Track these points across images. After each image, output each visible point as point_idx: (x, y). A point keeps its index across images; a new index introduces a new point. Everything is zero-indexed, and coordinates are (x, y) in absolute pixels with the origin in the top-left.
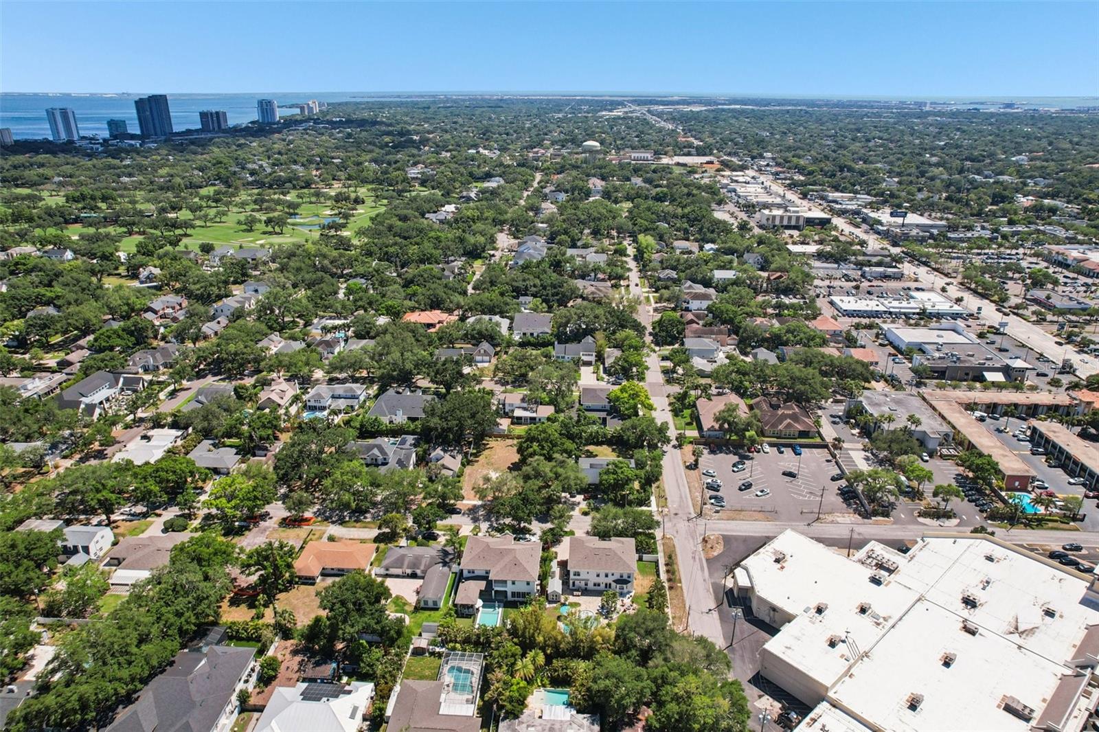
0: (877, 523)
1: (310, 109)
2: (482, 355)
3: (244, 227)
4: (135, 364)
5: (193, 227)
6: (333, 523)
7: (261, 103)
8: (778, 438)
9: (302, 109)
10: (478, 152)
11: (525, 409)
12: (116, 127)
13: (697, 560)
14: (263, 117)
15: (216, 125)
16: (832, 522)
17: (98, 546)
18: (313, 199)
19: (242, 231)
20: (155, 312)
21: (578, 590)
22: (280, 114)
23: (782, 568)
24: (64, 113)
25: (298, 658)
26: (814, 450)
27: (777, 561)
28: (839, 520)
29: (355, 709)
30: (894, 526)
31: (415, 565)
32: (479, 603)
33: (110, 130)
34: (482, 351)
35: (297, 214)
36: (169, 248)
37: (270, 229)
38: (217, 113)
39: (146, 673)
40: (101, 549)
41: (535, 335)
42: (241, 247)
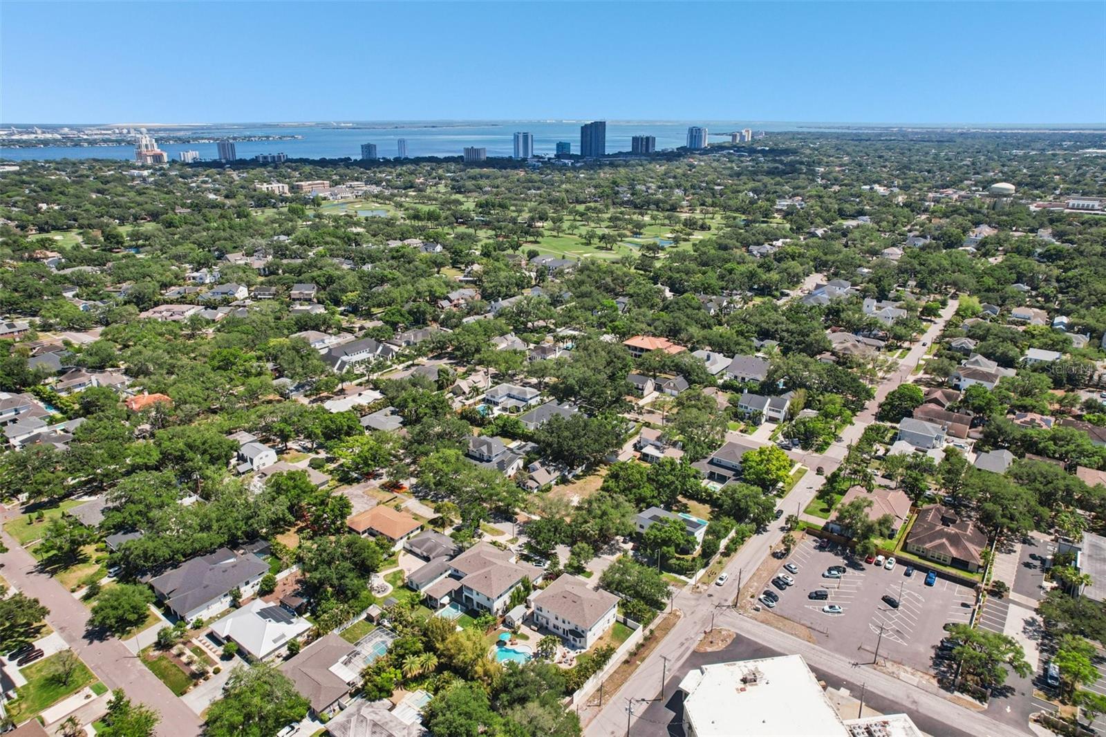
0: (956, 701)
1: (742, 137)
2: (671, 388)
3: (584, 241)
4: (400, 339)
5: (543, 236)
6: (417, 497)
7: (691, 130)
8: (921, 557)
9: (734, 137)
10: (872, 189)
11: (657, 448)
12: (562, 148)
13: (683, 648)
14: (691, 143)
15: (644, 148)
16: (892, 674)
17: (262, 462)
18: (667, 222)
19: (582, 244)
20: (451, 301)
21: (536, 625)
22: (707, 141)
23: (743, 690)
24: (526, 136)
25: (298, 586)
26: (958, 587)
27: (744, 681)
28: (903, 675)
29: (283, 636)
30: (981, 716)
31: (430, 550)
32: (446, 600)
33: (558, 150)
34: (672, 385)
35: (641, 234)
36: (510, 251)
37: (603, 245)
38: (647, 138)
39: (189, 551)
40: (264, 464)
41: (747, 380)
42: (564, 257)
